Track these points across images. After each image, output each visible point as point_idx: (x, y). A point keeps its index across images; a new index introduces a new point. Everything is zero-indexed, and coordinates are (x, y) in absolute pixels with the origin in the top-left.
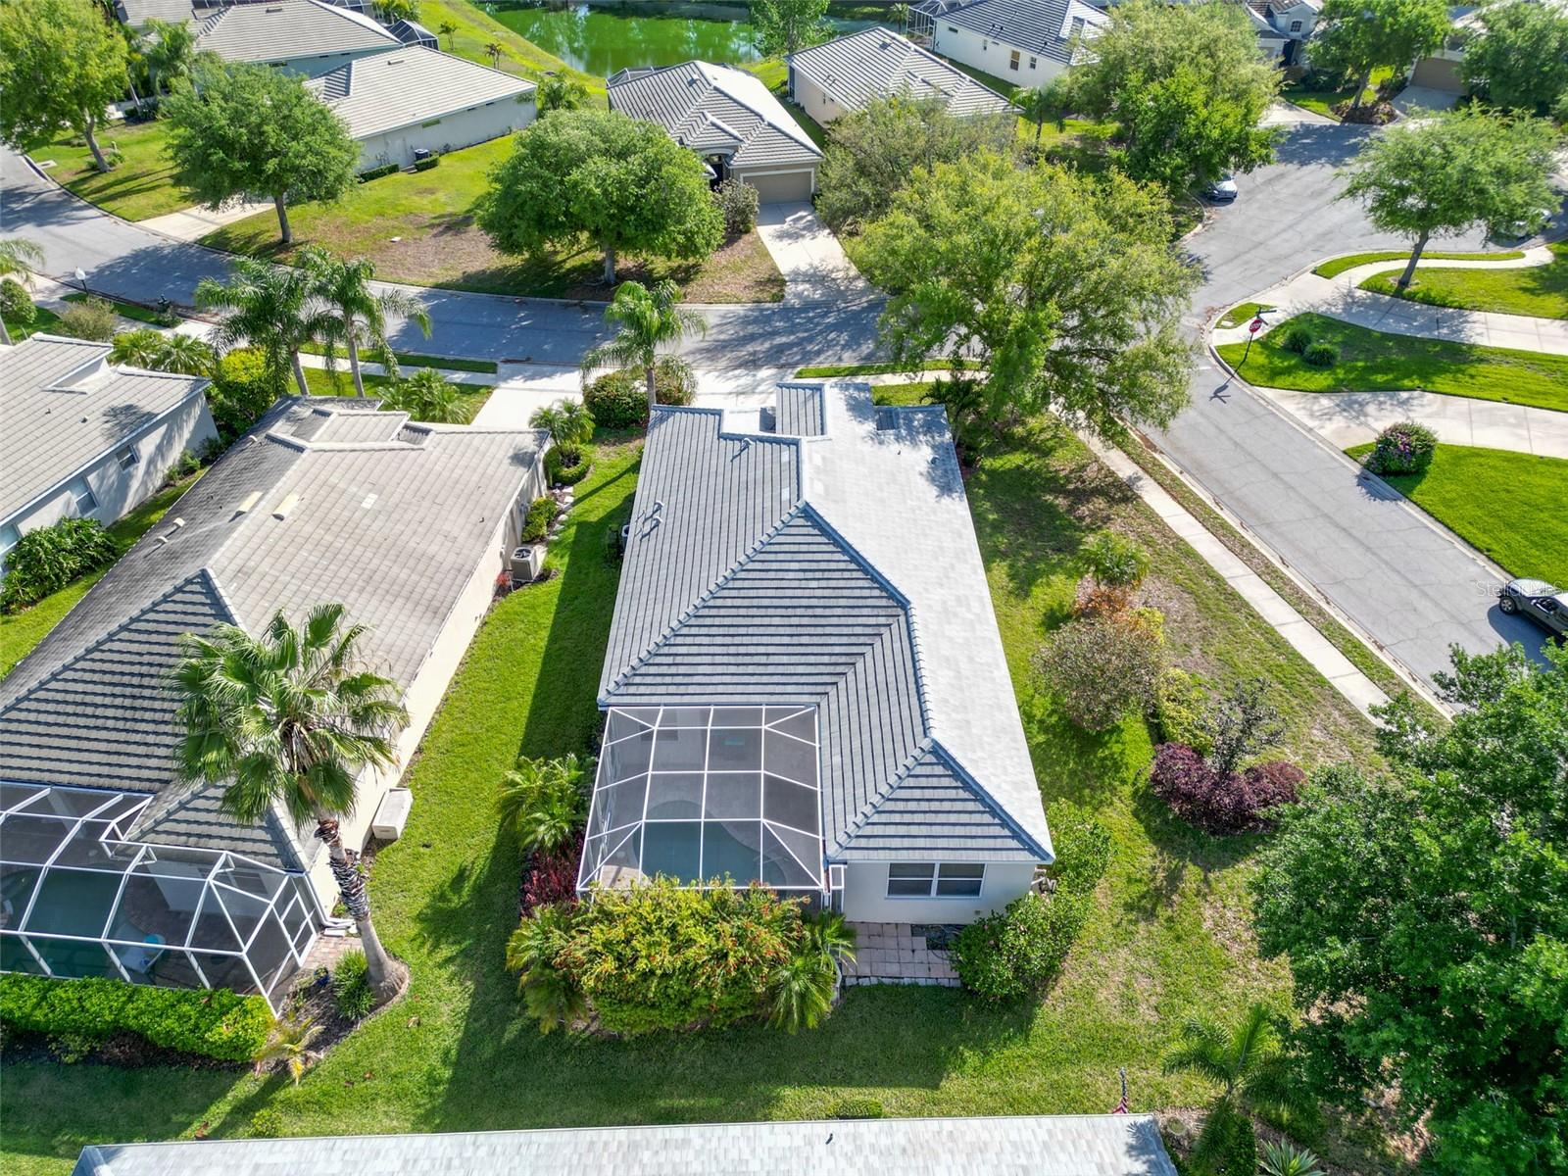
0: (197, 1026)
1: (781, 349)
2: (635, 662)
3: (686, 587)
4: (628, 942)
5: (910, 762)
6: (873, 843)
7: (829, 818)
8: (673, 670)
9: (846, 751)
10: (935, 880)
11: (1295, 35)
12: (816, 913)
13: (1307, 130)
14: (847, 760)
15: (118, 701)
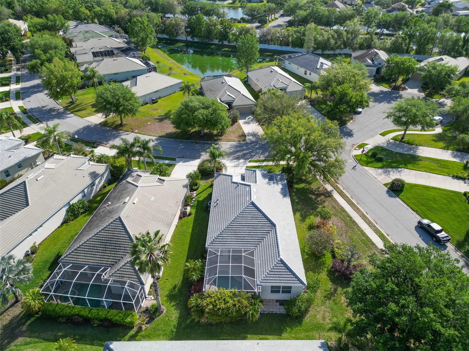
0: (123, 319)
1: (245, 155)
2: (214, 238)
3: (225, 220)
4: (215, 302)
5: (275, 263)
6: (267, 281)
7: (258, 276)
8: (222, 240)
9: (261, 260)
10: (281, 290)
11: (379, 66)
12: (255, 296)
13: (382, 92)
14: (262, 262)
15: (102, 246)
